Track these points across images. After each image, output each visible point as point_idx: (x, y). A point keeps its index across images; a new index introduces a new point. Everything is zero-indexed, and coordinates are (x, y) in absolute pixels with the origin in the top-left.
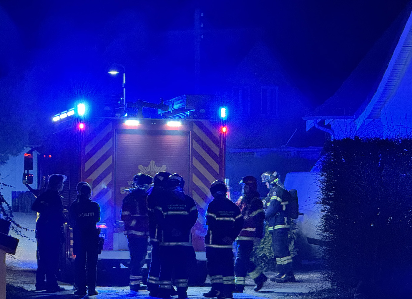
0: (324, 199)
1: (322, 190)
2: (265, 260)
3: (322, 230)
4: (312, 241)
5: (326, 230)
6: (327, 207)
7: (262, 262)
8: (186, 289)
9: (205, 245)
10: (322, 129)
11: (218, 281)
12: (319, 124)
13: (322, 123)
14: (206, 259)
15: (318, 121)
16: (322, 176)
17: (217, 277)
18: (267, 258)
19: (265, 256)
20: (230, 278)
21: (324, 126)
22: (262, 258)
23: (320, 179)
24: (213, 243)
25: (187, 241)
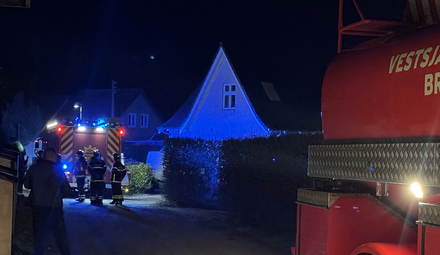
0: (163, 163)
1: (163, 159)
2: (138, 189)
3: (162, 176)
4: (158, 181)
5: (164, 176)
6: (165, 166)
7: (137, 190)
8: (102, 200)
9: (110, 181)
10: (165, 133)
11: (116, 198)
12: (164, 131)
13: (165, 131)
14: (111, 188)
15: (164, 129)
16: (163, 153)
17: (116, 196)
18: (139, 188)
19: (138, 187)
20: (121, 196)
21: (166, 132)
22: (137, 188)
23: (162, 154)
24: (115, 181)
25: (102, 180)
